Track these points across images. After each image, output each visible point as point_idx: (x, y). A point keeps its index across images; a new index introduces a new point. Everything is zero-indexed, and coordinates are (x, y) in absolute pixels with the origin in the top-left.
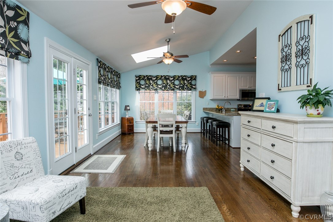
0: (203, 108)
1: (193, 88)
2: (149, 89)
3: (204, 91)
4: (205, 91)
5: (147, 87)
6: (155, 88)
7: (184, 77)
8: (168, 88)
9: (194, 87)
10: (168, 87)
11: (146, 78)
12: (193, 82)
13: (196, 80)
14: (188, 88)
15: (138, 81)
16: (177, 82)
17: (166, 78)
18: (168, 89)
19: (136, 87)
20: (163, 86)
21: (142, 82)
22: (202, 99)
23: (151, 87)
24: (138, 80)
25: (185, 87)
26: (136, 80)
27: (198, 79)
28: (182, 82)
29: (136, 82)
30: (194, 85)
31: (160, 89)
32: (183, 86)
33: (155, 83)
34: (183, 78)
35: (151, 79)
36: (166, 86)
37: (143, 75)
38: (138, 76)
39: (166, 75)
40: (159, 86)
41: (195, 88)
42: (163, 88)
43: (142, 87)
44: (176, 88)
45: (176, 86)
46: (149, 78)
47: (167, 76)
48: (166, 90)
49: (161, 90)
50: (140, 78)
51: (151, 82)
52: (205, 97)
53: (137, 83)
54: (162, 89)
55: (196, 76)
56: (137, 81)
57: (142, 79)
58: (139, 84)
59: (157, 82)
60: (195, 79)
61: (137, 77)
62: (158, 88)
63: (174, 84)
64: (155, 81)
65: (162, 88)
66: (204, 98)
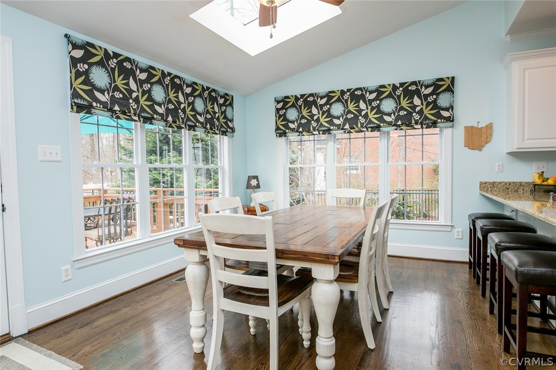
0: (481, 183)
1: (442, 117)
2: (309, 131)
3: (481, 125)
4: (490, 127)
5: (305, 128)
6: (323, 128)
7: (410, 85)
8: (362, 124)
9: (445, 114)
10: (362, 120)
11: (300, 102)
12: (443, 100)
13: (453, 92)
14: (426, 118)
15: (282, 112)
16: (388, 105)
17: (356, 95)
18: (362, 127)
19: (278, 129)
20: (346, 120)
21: (292, 114)
22: (477, 152)
23: (314, 124)
24: (282, 108)
25: (416, 116)
26: (278, 110)
27: (459, 87)
28: (404, 103)
29: (278, 116)
30: (447, 109)
31: (339, 128)
32: (410, 114)
33: (323, 113)
34: (409, 90)
35: (314, 103)
36: (356, 118)
37: (294, 94)
38: (280, 99)
39: (354, 87)
40: (336, 121)
41: (450, 119)
42: (347, 126)
43: (291, 126)
44: (385, 122)
45: (387, 118)
46: (308, 101)
47: (357, 89)
48: (357, 132)
49: (342, 131)
50: (286, 103)
51: (314, 111)
52: (488, 146)
53: (279, 118)
54: (342, 129)
55: (453, 78)
56: (278, 113)
57: (290, 107)
58: (285, 119)
59: (329, 110)
60: (450, 89)
61: (278, 102)
62: (332, 128)
63: (379, 111)
64: (325, 108)
65: (344, 124)
66: (484, 149)
